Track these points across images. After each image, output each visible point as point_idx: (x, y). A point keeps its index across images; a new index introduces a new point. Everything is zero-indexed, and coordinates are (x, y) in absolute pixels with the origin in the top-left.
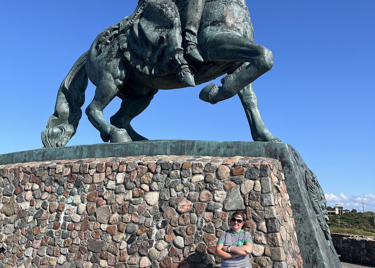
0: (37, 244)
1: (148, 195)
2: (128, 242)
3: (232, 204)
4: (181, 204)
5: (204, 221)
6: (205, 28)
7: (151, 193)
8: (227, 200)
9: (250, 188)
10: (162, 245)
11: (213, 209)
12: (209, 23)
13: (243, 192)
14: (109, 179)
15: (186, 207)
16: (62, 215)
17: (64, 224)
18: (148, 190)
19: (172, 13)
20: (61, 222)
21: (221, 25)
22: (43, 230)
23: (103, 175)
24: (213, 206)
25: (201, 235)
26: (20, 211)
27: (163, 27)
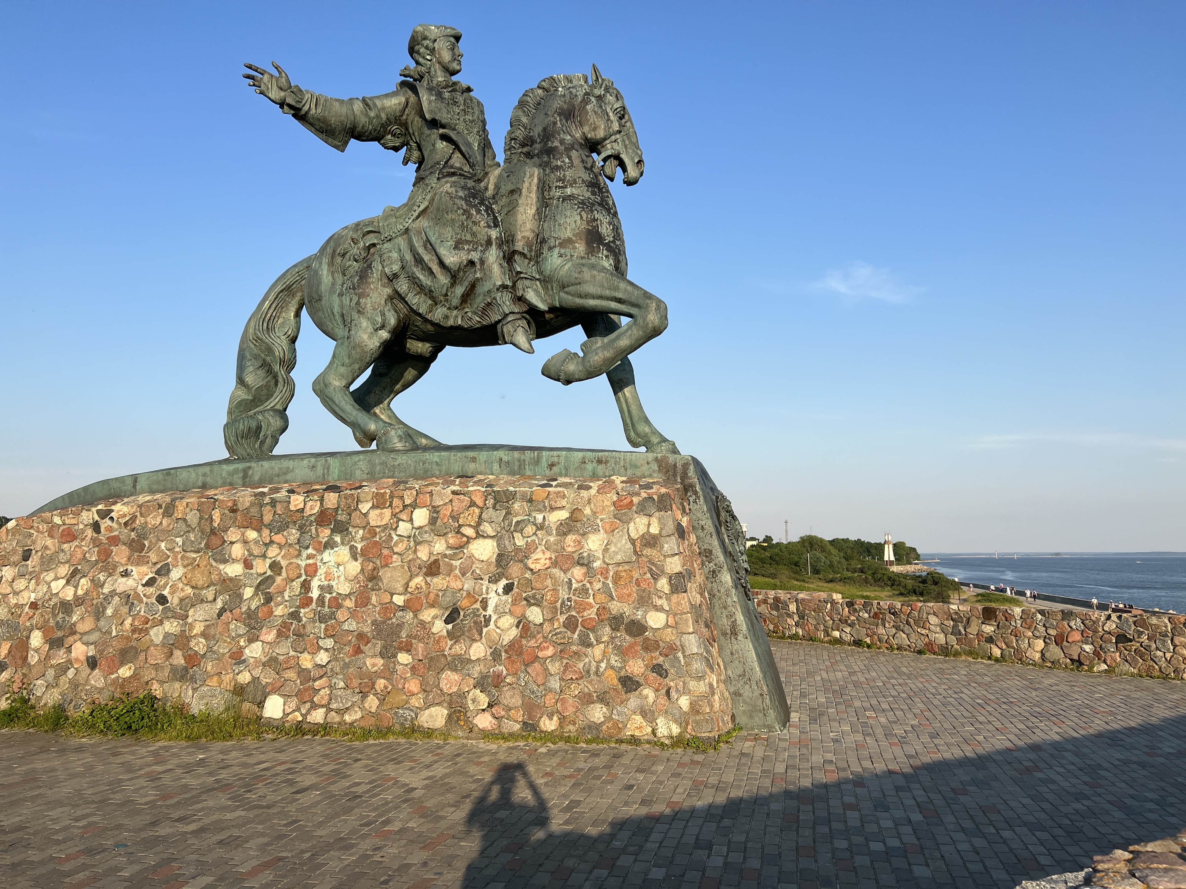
0: (270, 636)
1: (475, 544)
2: (447, 622)
3: (616, 553)
4: (534, 556)
5: (574, 581)
6: (550, 251)
7: (480, 542)
8: (608, 549)
9: (642, 529)
10: (507, 621)
11: (586, 562)
12: (557, 243)
13: (632, 535)
14: (400, 520)
15: (542, 561)
16: (315, 584)
17: (321, 599)
18: (474, 535)
20: (315, 595)
21: (577, 246)
22: (279, 611)
23: (387, 512)
24: (586, 558)
25: (569, 603)
26: (224, 580)
27: (471, 242)
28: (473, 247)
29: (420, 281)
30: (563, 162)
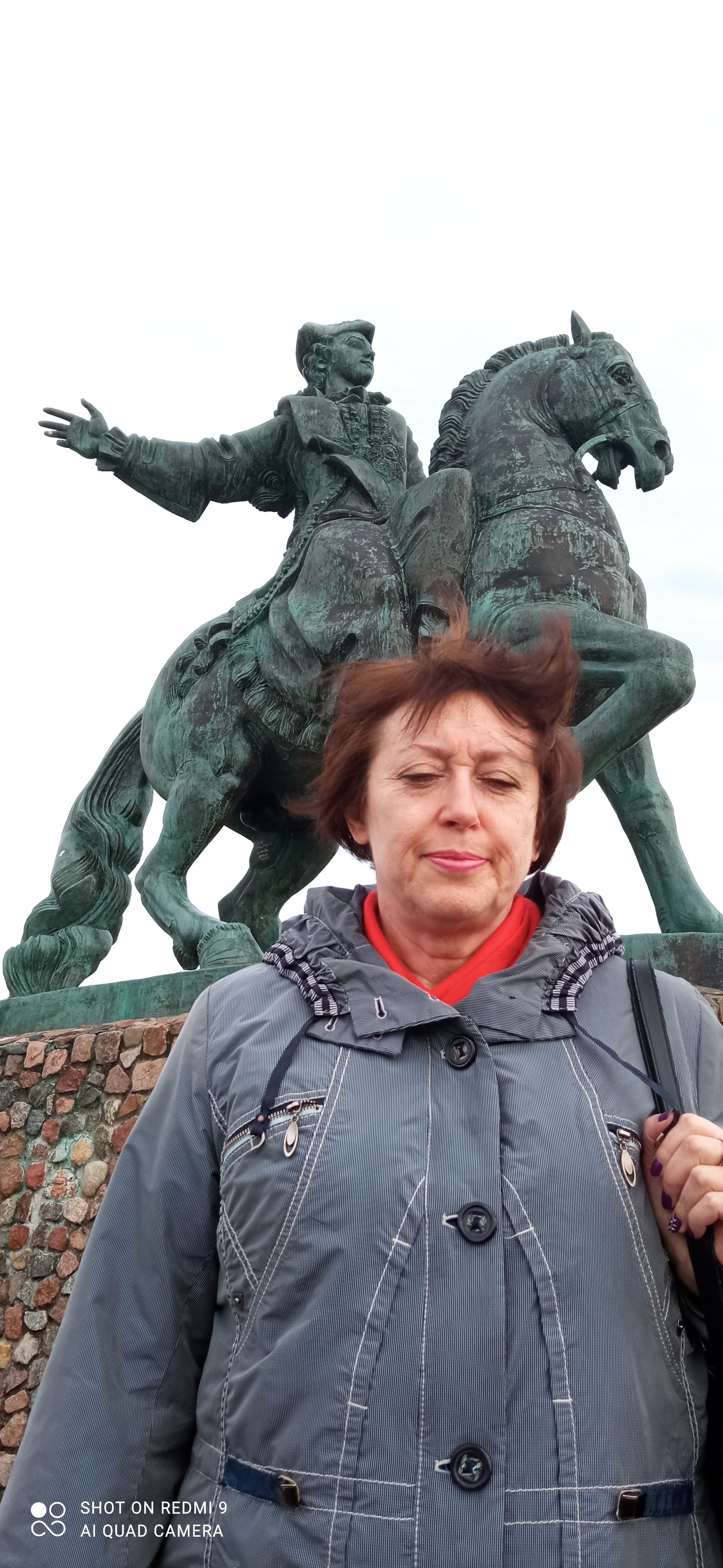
6: (479, 596)
12: (492, 581)
16: (37, 1201)
17: (40, 1232)
19: (379, 561)
20: (32, 1225)
21: (527, 581)
27: (353, 606)
28: (356, 613)
29: (279, 682)
30: (513, 459)
